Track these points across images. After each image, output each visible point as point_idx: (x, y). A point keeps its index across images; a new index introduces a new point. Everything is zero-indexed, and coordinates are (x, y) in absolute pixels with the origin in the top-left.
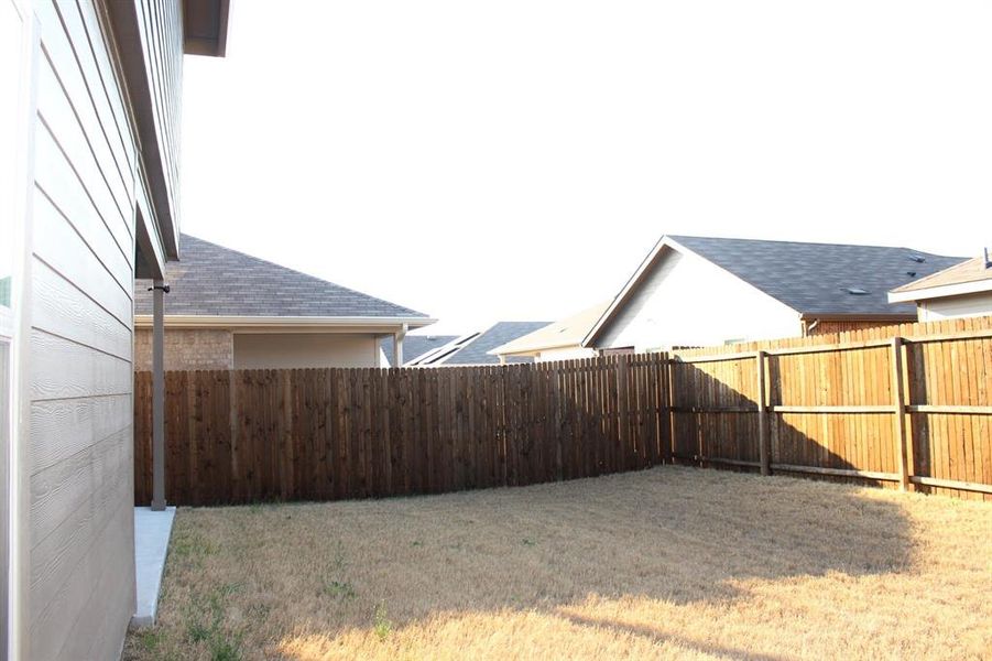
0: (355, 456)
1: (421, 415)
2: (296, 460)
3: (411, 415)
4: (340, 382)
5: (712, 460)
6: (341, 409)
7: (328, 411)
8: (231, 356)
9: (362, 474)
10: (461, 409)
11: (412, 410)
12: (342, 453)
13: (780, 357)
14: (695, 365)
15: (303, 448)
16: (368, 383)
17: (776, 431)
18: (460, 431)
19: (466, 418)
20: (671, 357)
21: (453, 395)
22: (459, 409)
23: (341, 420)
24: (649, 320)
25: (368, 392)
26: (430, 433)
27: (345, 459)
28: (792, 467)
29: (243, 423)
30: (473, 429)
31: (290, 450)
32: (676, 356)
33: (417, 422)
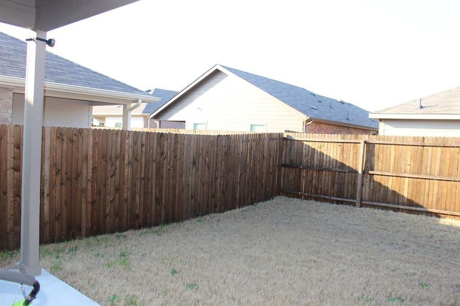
0: (133, 198)
1: (174, 167)
2: (93, 203)
3: (168, 167)
4: (127, 141)
5: (313, 195)
6: (126, 162)
7: (118, 163)
8: (10, 111)
9: (137, 211)
10: (195, 164)
11: (169, 164)
12: (125, 196)
13: (376, 145)
14: (305, 142)
15: (99, 193)
16: (144, 143)
17: (368, 184)
18: (194, 178)
19: (197, 169)
20: (285, 136)
21: (192, 154)
22: (194, 163)
23: (126, 170)
24: (198, 108)
25: (144, 149)
26: (178, 179)
27: (126, 200)
28: (379, 204)
29: (54, 173)
30: (200, 177)
31: (90, 194)
32: (288, 136)
33: (171, 172)
